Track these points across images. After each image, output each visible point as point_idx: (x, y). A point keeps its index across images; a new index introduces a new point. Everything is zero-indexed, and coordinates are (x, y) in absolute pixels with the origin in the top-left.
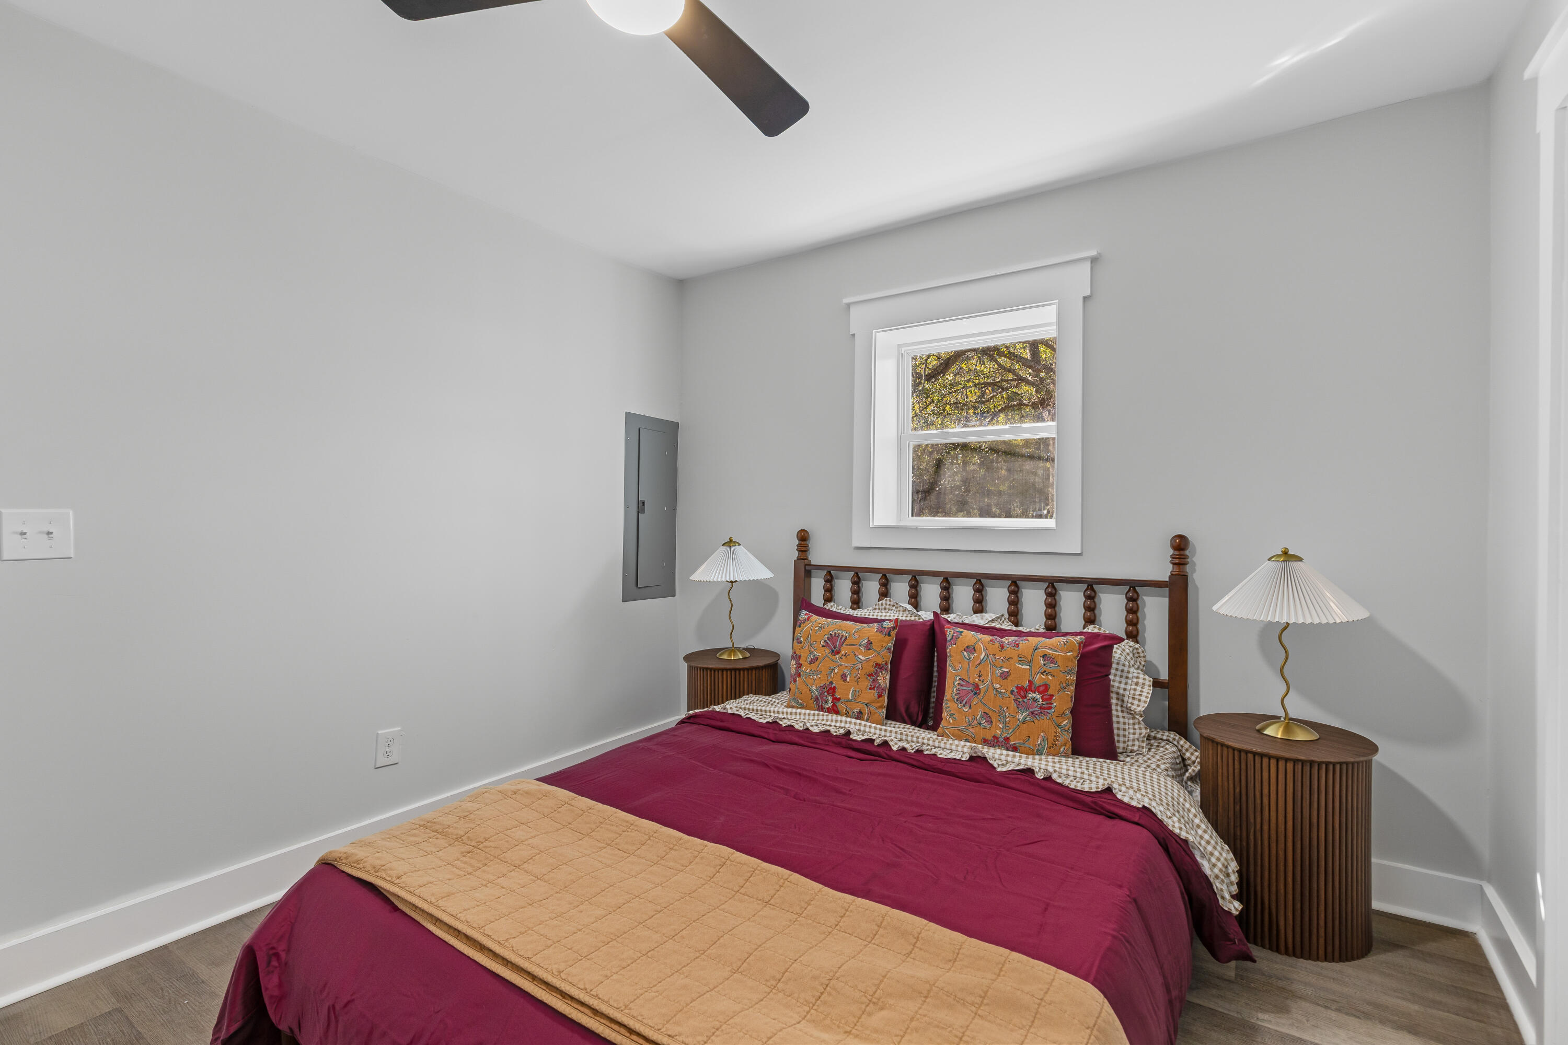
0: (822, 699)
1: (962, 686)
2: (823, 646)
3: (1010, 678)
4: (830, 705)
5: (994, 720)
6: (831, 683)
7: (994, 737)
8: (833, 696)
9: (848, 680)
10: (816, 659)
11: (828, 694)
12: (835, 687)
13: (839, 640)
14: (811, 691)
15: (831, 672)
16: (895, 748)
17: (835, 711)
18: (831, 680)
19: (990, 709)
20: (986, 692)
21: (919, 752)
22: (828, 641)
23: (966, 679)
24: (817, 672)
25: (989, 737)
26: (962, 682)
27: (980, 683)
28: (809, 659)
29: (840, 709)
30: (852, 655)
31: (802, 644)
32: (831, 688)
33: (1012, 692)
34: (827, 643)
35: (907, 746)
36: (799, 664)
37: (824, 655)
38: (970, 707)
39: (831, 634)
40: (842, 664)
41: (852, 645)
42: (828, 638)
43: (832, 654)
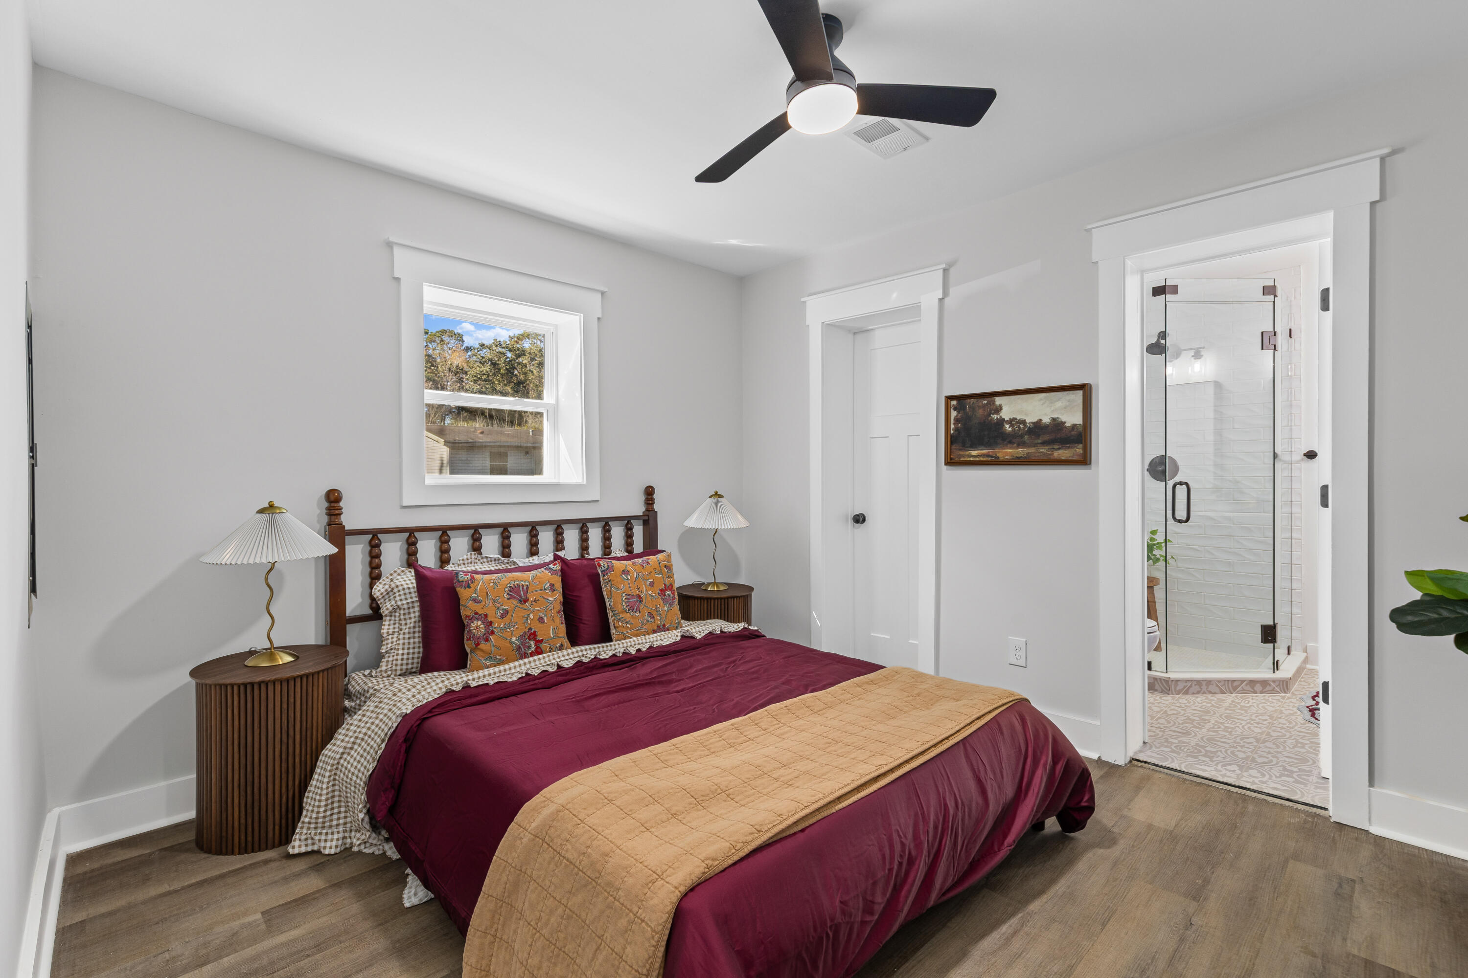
0: (524, 646)
1: (628, 599)
2: (508, 599)
3: (655, 585)
4: (533, 648)
5: (654, 615)
6: (530, 629)
7: (658, 626)
8: (535, 640)
9: (546, 621)
10: (507, 612)
11: (530, 640)
12: (535, 632)
13: (521, 590)
14: (511, 643)
15: (527, 620)
16: (634, 653)
17: (539, 651)
18: (529, 627)
19: (651, 609)
20: (646, 599)
21: (651, 647)
22: (510, 593)
23: (630, 593)
24: (513, 624)
25: (655, 628)
26: (628, 597)
27: (640, 594)
28: (499, 615)
29: (543, 649)
30: (541, 599)
31: (483, 603)
32: (531, 634)
33: (658, 593)
34: (511, 595)
35: (639, 647)
36: (488, 622)
37: (514, 606)
38: (640, 612)
39: (510, 587)
40: (533, 612)
41: (537, 591)
42: (509, 590)
43: (521, 604)
